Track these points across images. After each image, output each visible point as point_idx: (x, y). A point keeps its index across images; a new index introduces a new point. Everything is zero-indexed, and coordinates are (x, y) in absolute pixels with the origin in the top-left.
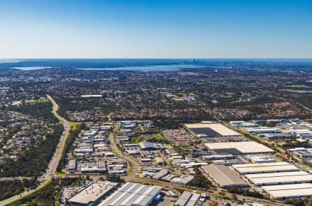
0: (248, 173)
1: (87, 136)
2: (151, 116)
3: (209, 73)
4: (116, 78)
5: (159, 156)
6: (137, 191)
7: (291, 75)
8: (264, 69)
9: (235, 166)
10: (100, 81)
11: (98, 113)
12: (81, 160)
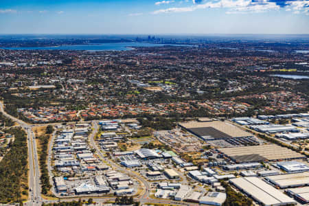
1: (62, 143)
5: (168, 168)
7: (274, 56)
11: (62, 111)
12: (69, 176)
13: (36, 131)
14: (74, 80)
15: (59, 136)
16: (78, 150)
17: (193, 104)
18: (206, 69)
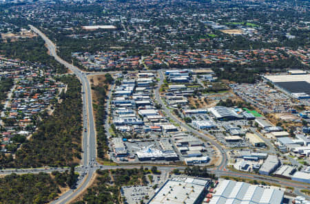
1: (121, 95)
2: (207, 61)
5: (250, 131)
11: (123, 56)
12: (130, 138)
13: (92, 81)
15: (118, 88)
16: (140, 105)
17: (282, 52)
18: (297, 8)
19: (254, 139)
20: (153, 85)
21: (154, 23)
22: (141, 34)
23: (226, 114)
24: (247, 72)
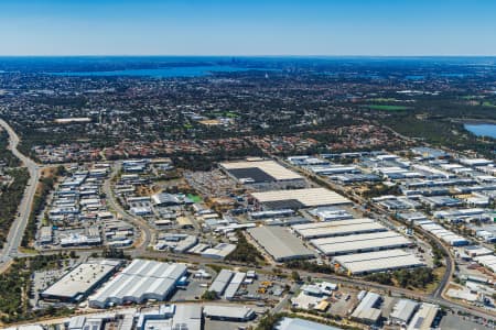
0: (315, 237)
1: (68, 186)
2: (168, 151)
3: (255, 80)
4: (112, 90)
5: (183, 215)
6: (150, 273)
7: (376, 83)
8: (337, 74)
9: (296, 227)
10: (86, 94)
11: (85, 148)
12: (61, 226)
13: (43, 173)
14: (118, 112)
15: (68, 179)
17: (247, 140)
19: (182, 221)
20: (105, 176)
21: (133, 115)
22: (115, 126)
23: (167, 200)
24: (204, 160)
